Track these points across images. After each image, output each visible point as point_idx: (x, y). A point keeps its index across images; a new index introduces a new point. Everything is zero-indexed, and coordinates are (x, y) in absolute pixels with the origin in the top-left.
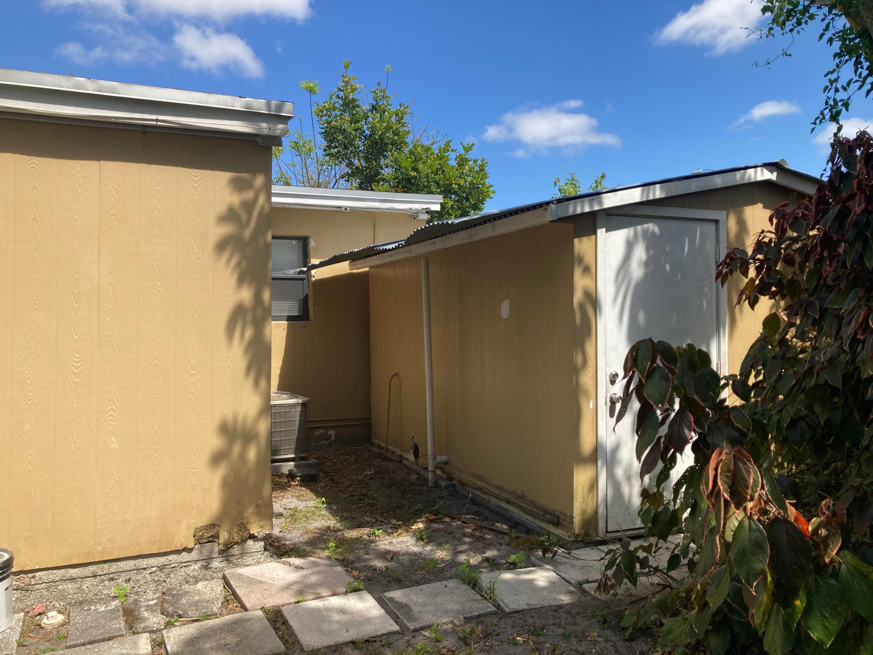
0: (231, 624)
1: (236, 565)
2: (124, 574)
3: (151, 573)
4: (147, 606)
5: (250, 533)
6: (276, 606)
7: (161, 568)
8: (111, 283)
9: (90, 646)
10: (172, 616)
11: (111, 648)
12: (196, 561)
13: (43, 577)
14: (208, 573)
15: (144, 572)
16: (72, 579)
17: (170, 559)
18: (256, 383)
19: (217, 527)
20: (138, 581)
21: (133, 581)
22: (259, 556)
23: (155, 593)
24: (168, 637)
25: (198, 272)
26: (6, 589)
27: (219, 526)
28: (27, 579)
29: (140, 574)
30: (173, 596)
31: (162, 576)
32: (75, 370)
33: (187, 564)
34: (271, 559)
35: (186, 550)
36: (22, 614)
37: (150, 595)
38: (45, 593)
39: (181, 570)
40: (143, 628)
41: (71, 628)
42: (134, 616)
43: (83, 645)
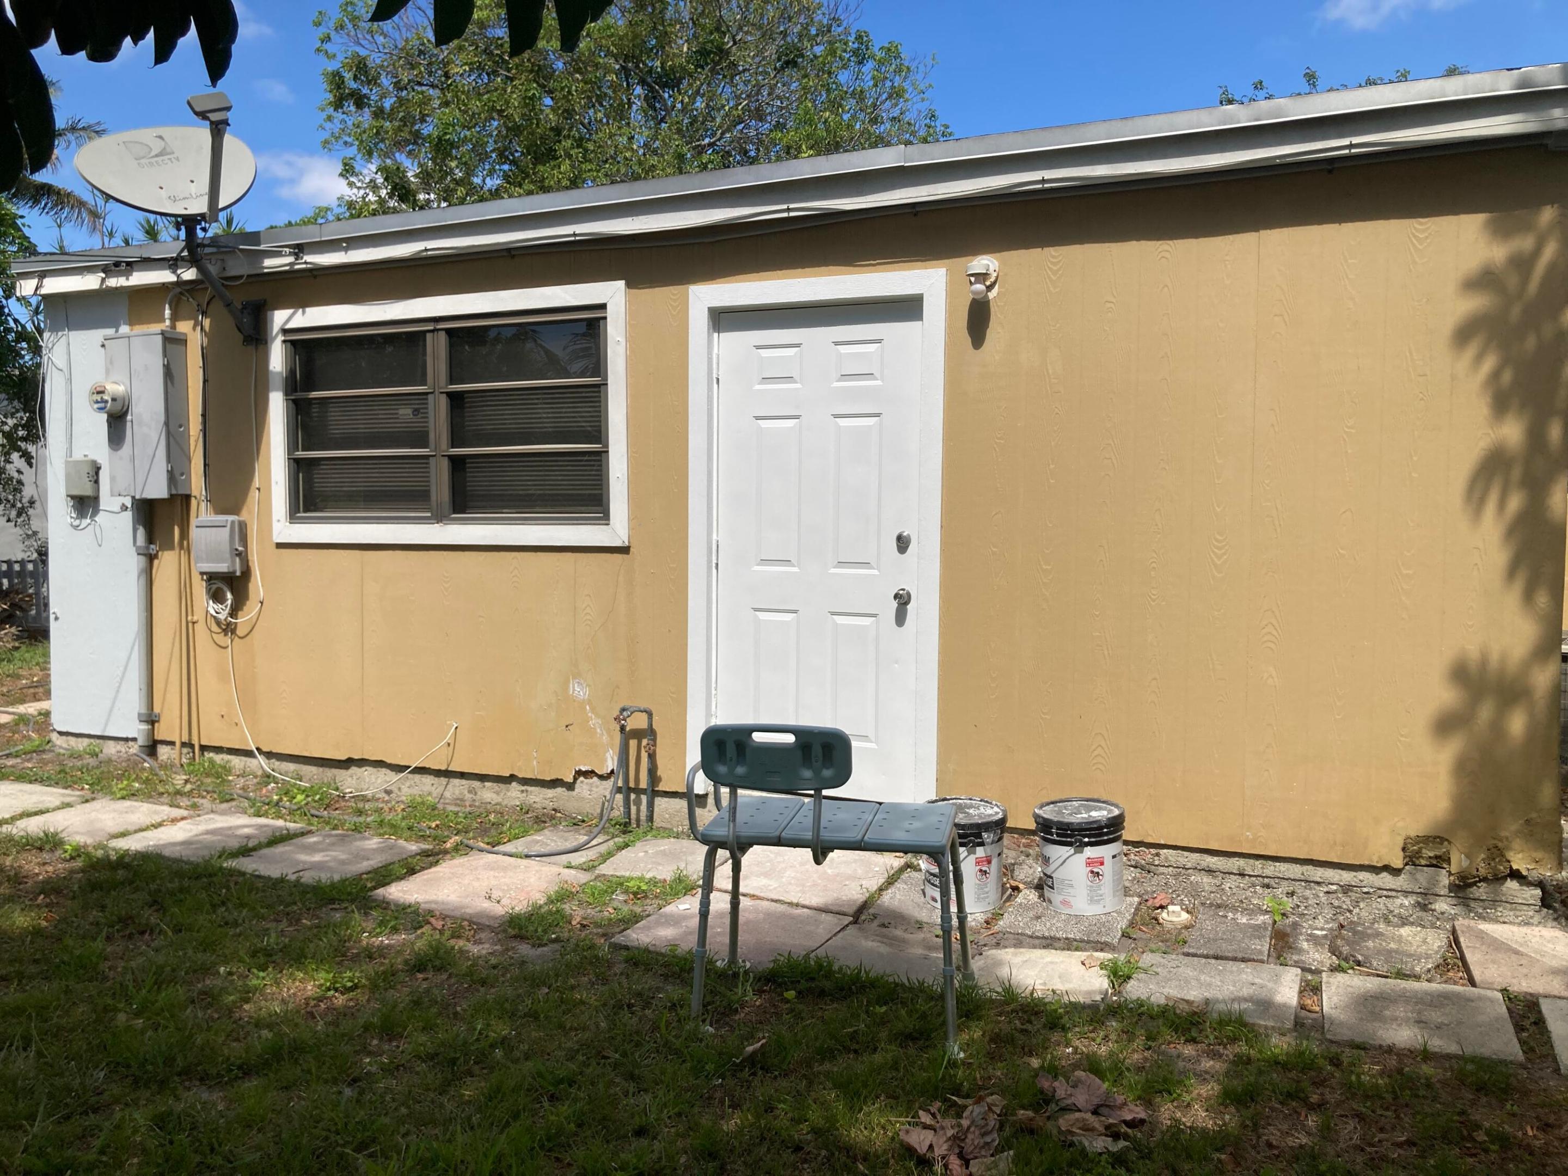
0: (1439, 996)
1: (1481, 917)
2: (1285, 883)
3: (1328, 893)
4: (1310, 935)
5: (1511, 867)
6: (1531, 994)
7: (1347, 889)
8: (1273, 425)
9: (1213, 961)
10: (1346, 960)
11: (1241, 972)
12: (1406, 893)
13: (1170, 858)
14: (1428, 917)
15: (1317, 888)
16: (1210, 871)
17: (1361, 878)
18: (1528, 596)
19: (1446, 843)
20: (1307, 899)
21: (1299, 897)
22: (1531, 913)
23: (1327, 922)
24: (1328, 983)
25: (1422, 399)
26: (1114, 857)
27: (1450, 843)
28: (1149, 856)
29: (1310, 889)
30: (1355, 933)
31: (1346, 902)
32: (1216, 560)
33: (1390, 893)
34: (1555, 924)
35: (1386, 868)
36: (1136, 899)
37: (1320, 922)
38: (1172, 881)
39: (1379, 900)
40: (1295, 962)
41: (1195, 933)
42: (1287, 942)
43: (1207, 957)
